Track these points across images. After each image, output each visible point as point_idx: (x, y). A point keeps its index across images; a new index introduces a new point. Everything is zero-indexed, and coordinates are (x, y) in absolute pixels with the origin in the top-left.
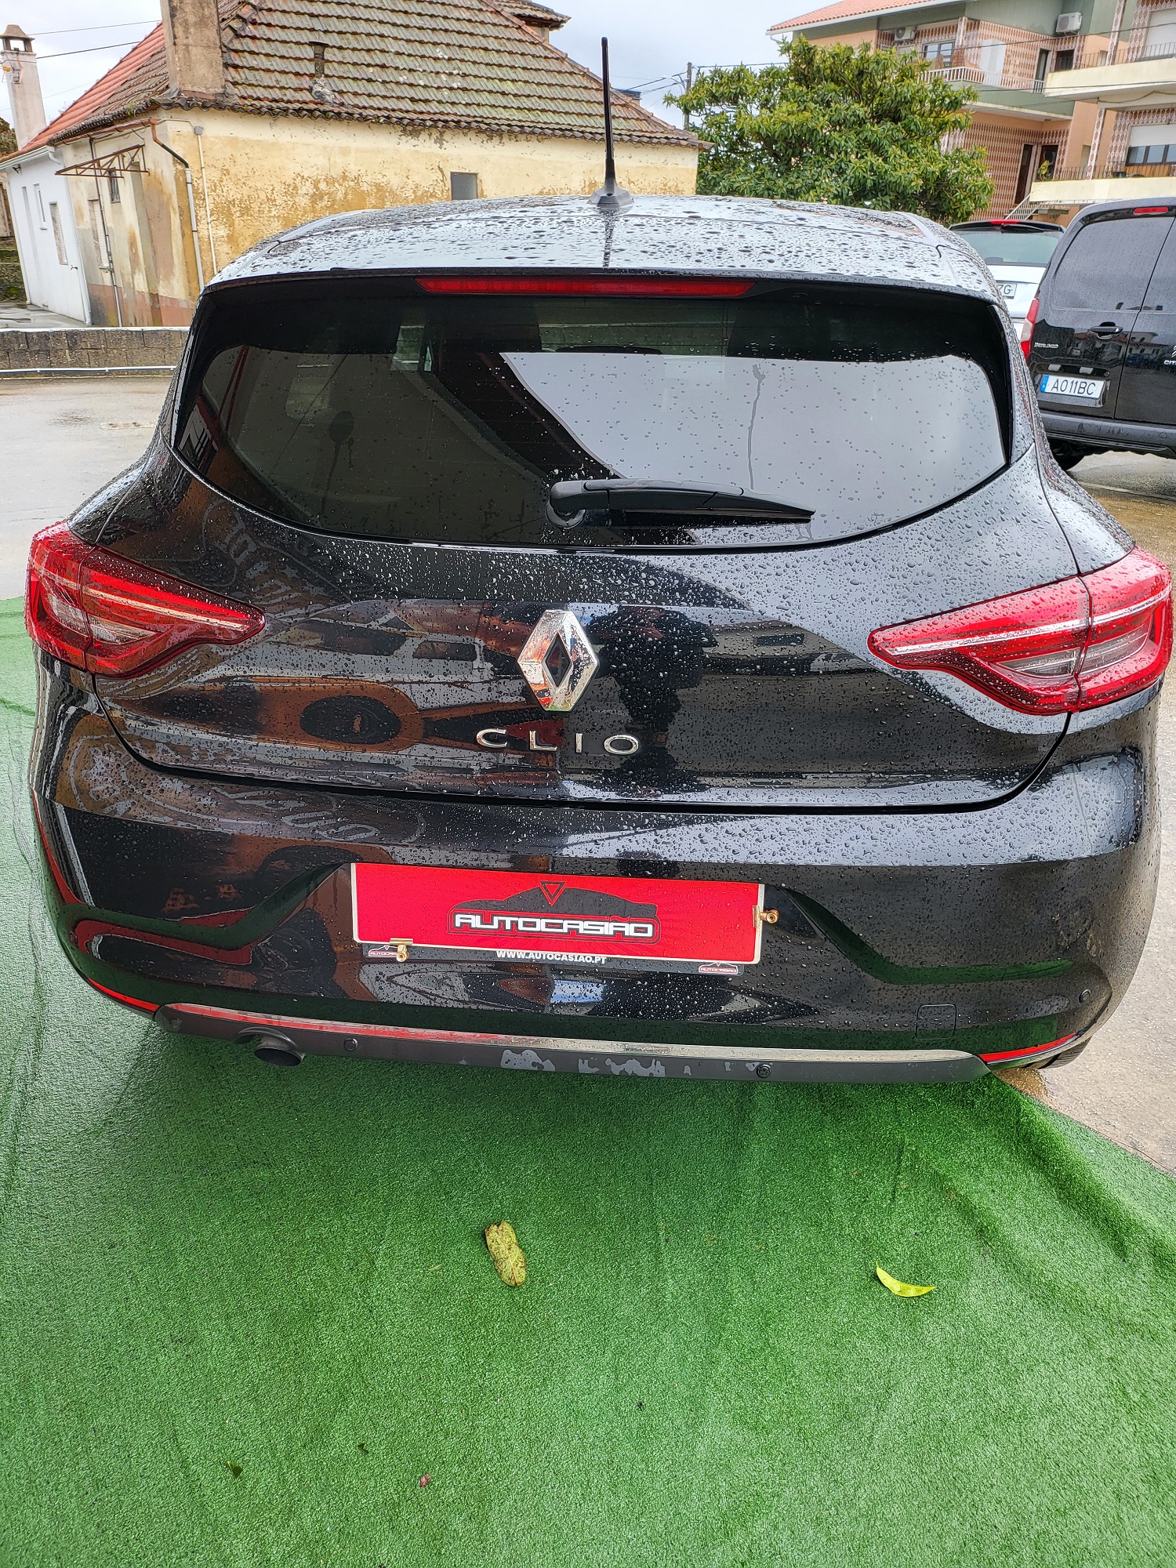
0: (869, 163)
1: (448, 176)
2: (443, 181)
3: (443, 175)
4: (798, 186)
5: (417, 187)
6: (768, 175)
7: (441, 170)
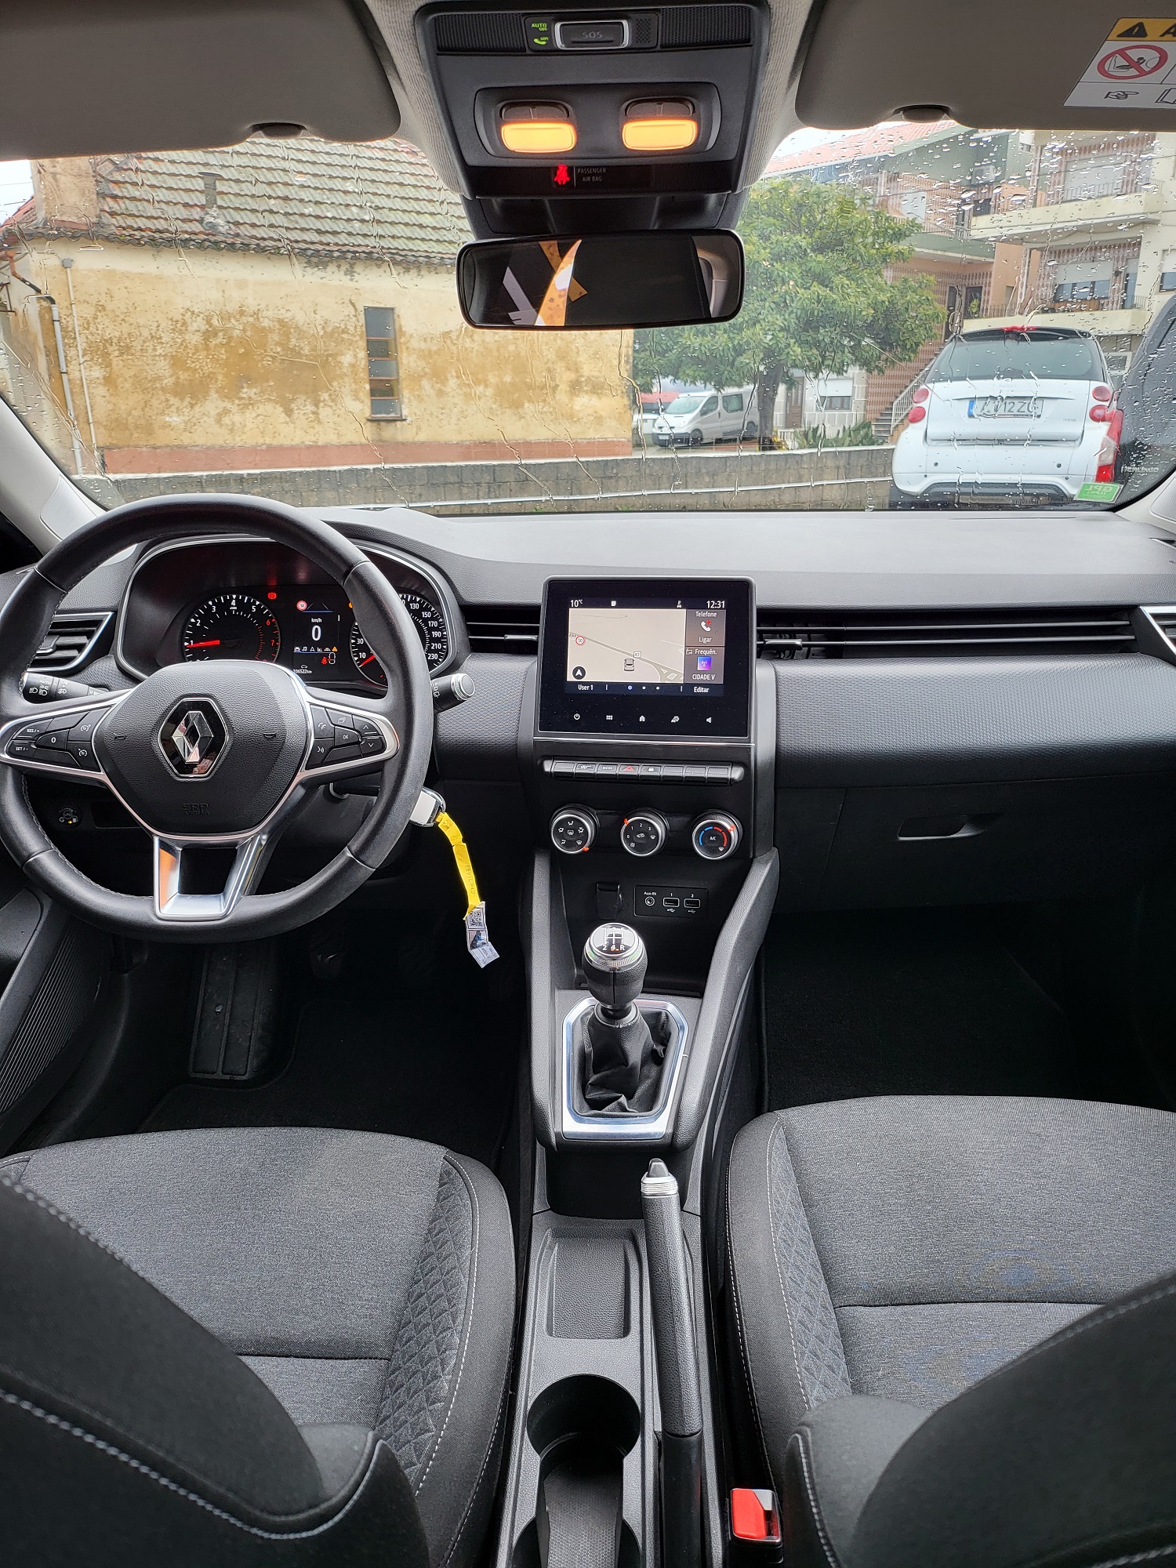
0: (816, 294)
1: (362, 311)
2: (355, 316)
3: (356, 310)
5: (326, 323)
7: (353, 305)
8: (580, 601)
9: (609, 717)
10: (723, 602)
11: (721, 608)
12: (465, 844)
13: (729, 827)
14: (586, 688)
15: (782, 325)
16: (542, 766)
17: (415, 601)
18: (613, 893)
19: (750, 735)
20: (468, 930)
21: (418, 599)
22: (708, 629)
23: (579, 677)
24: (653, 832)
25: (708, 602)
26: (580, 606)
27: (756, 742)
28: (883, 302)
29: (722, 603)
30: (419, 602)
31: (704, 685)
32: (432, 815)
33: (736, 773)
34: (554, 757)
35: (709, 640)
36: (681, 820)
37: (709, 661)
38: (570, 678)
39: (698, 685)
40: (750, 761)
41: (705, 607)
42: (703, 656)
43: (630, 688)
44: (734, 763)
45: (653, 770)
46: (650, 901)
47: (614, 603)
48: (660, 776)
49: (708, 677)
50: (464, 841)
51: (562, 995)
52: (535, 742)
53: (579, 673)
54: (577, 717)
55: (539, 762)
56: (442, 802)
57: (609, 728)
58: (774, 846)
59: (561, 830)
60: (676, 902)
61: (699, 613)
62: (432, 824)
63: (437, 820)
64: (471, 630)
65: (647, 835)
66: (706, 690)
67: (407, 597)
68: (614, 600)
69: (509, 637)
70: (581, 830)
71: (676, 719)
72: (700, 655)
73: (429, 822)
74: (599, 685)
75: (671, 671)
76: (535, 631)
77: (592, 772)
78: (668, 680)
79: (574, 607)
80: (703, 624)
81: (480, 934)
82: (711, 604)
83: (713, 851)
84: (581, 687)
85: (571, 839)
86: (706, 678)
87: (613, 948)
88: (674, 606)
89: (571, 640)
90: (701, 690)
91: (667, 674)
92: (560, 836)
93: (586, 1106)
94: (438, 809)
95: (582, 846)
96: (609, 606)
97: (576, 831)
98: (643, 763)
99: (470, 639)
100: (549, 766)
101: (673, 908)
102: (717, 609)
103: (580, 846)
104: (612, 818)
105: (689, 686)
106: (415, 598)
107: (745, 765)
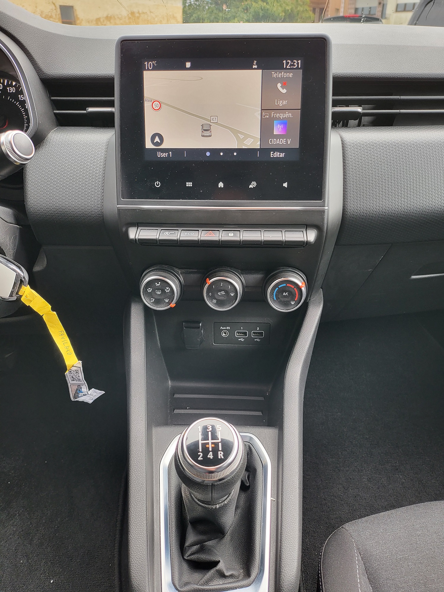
0: (260, 5)
1: (58, 7)
2: (55, 9)
3: (55, 7)
4: (229, 16)
5: (42, 13)
6: (215, 11)
7: (54, 4)
8: (154, 62)
9: (189, 184)
10: (299, 61)
11: (297, 68)
12: (55, 313)
13: (300, 284)
14: (164, 155)
15: (246, 19)
16: (127, 234)
17: (11, 86)
18: (196, 330)
19: (325, 198)
20: (69, 385)
21: (14, 83)
22: (284, 91)
23: (157, 144)
24: (233, 290)
25: (285, 61)
26: (155, 68)
27: (328, 206)
28: (288, 10)
29: (298, 63)
30: (15, 86)
31: (280, 150)
32: (13, 288)
33: (311, 236)
34: (138, 224)
35: (285, 102)
36: (255, 277)
37: (285, 123)
38: (149, 145)
39: (275, 150)
40: (323, 223)
41: (280, 67)
42: (279, 119)
43: (208, 154)
44: (307, 226)
45: (232, 235)
46: (225, 333)
47: (188, 65)
48: (240, 241)
49: (284, 141)
50: (53, 309)
51: (159, 432)
52: (119, 210)
53: (157, 139)
54: (158, 184)
55: (124, 229)
56: (24, 274)
57: (189, 195)
58: (321, 288)
59: (150, 290)
60: (245, 334)
61: (275, 74)
62: (14, 298)
63: (20, 293)
64: (56, 105)
65: (227, 292)
66: (282, 155)
67: (4, 81)
68: (189, 61)
69: (91, 109)
70: (168, 290)
71: (253, 185)
72: (276, 119)
73: (11, 295)
74: (177, 152)
75: (247, 136)
76: (111, 104)
77: (175, 238)
78: (245, 145)
79: (148, 70)
80: (279, 85)
81: (81, 388)
82: (287, 63)
83: (286, 304)
84: (160, 155)
85: (159, 298)
86: (281, 142)
87: (210, 456)
88: (250, 68)
89: (147, 106)
90: (277, 155)
91: (244, 139)
92: (150, 295)
93: (185, 566)
94: (19, 282)
95: (169, 303)
96: (184, 68)
97: (163, 291)
98: (223, 228)
99: (55, 114)
100: (133, 234)
101: (243, 338)
102: (293, 69)
103: (167, 303)
104: (194, 277)
105: (266, 151)
106: (12, 83)
107: (318, 228)
